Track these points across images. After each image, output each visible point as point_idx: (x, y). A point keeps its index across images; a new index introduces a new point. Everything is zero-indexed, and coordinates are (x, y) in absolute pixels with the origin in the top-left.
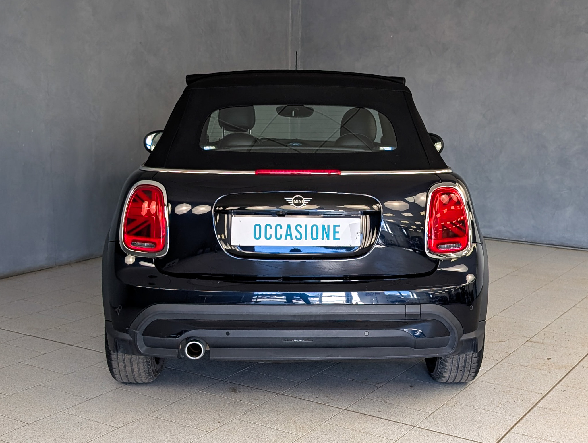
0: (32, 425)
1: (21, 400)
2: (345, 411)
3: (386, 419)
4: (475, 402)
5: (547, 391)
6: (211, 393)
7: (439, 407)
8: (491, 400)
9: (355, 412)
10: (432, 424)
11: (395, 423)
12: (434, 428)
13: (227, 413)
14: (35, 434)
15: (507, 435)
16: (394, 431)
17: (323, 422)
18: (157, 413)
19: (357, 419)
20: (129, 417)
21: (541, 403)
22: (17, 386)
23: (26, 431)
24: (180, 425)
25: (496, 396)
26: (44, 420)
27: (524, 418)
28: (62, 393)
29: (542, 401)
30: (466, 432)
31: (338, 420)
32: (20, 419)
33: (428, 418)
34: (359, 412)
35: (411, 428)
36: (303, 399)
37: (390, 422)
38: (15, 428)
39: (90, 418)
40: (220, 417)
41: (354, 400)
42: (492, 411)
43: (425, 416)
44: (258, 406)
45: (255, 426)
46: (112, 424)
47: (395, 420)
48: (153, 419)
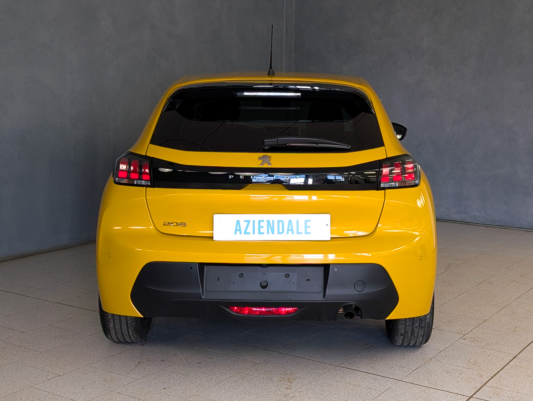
0: (63, 376)
1: (51, 356)
2: (337, 367)
3: (374, 374)
4: (454, 361)
5: (518, 352)
6: (218, 351)
7: (421, 365)
8: (468, 359)
9: (346, 368)
10: (415, 378)
11: (382, 377)
12: (417, 382)
13: (233, 367)
14: (66, 384)
15: (483, 388)
16: (382, 384)
17: (318, 376)
18: (171, 367)
19: (348, 374)
20: (147, 370)
21: (513, 361)
22: (49, 345)
23: (57, 381)
24: (192, 377)
25: (472, 356)
26: (73, 372)
27: (498, 374)
28: (88, 350)
29: (513, 360)
30: (445, 386)
31: (331, 374)
32: (52, 372)
33: (411, 373)
34: (350, 368)
35: (397, 381)
36: (300, 357)
37: (378, 376)
38: (49, 378)
39: (113, 371)
40: (227, 371)
41: (345, 358)
42: (469, 369)
43: (408, 371)
44: (260, 362)
45: (258, 379)
46: (132, 376)
47: (382, 375)
48: (169, 372)
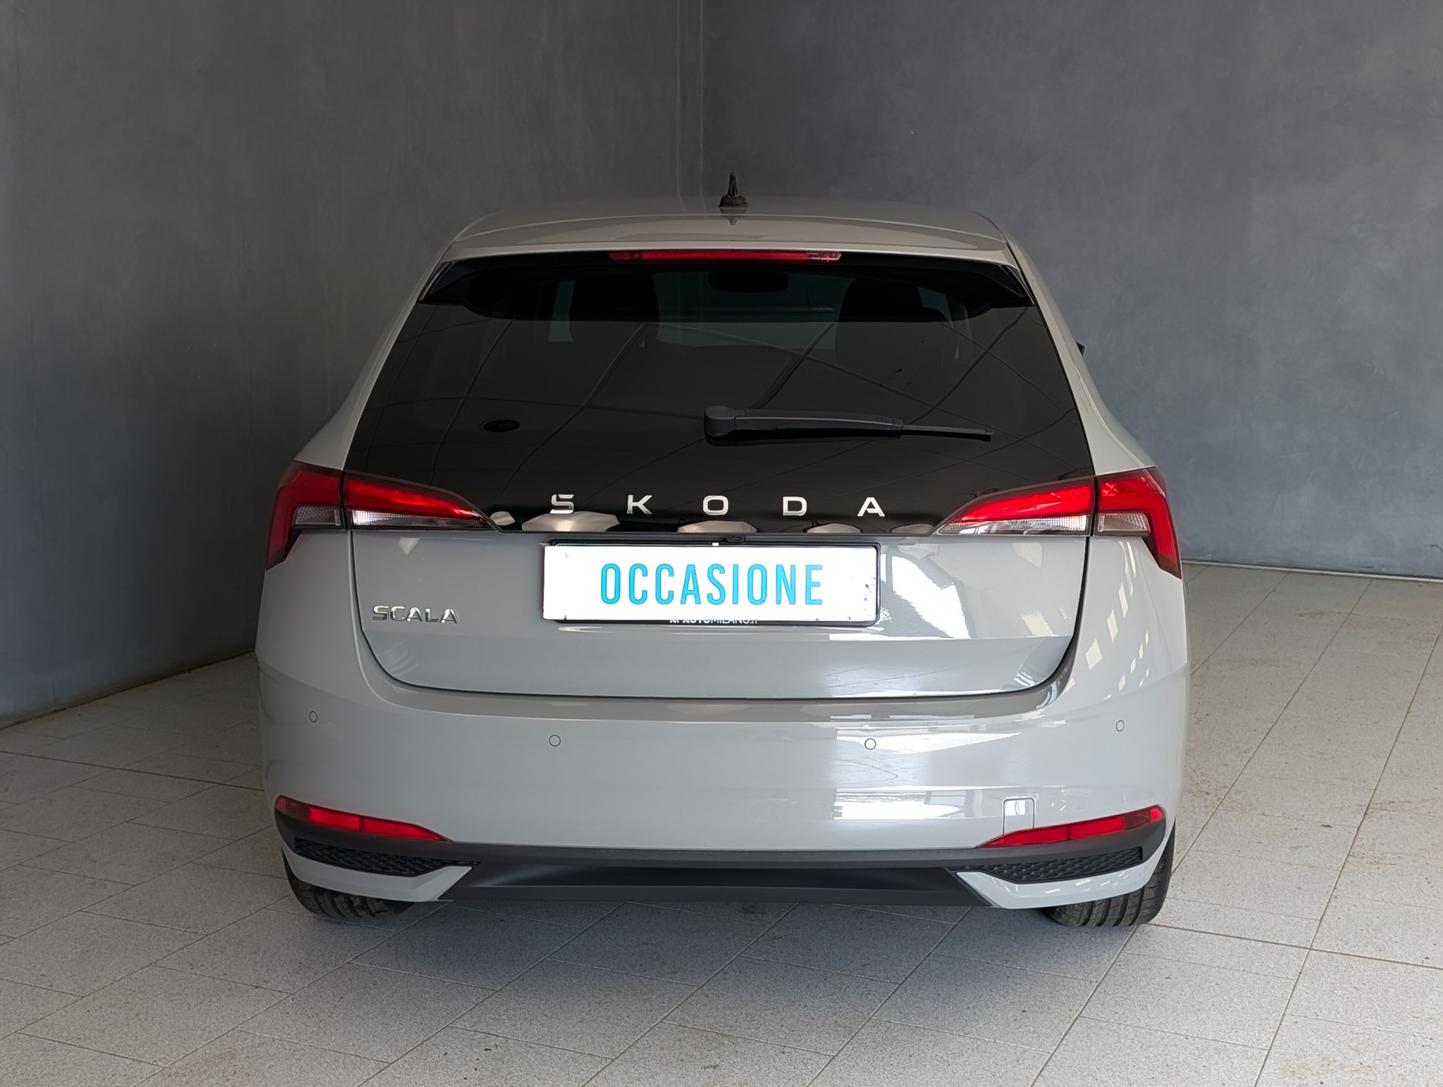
1: (433, 940)
9: (1164, 926)
10: (1339, 941)
11: (1263, 944)
12: (1351, 949)
13: (904, 941)
16: (1277, 960)
17: (1117, 951)
18: (756, 951)
33: (1320, 929)
37: (1254, 942)
47: (1260, 939)
